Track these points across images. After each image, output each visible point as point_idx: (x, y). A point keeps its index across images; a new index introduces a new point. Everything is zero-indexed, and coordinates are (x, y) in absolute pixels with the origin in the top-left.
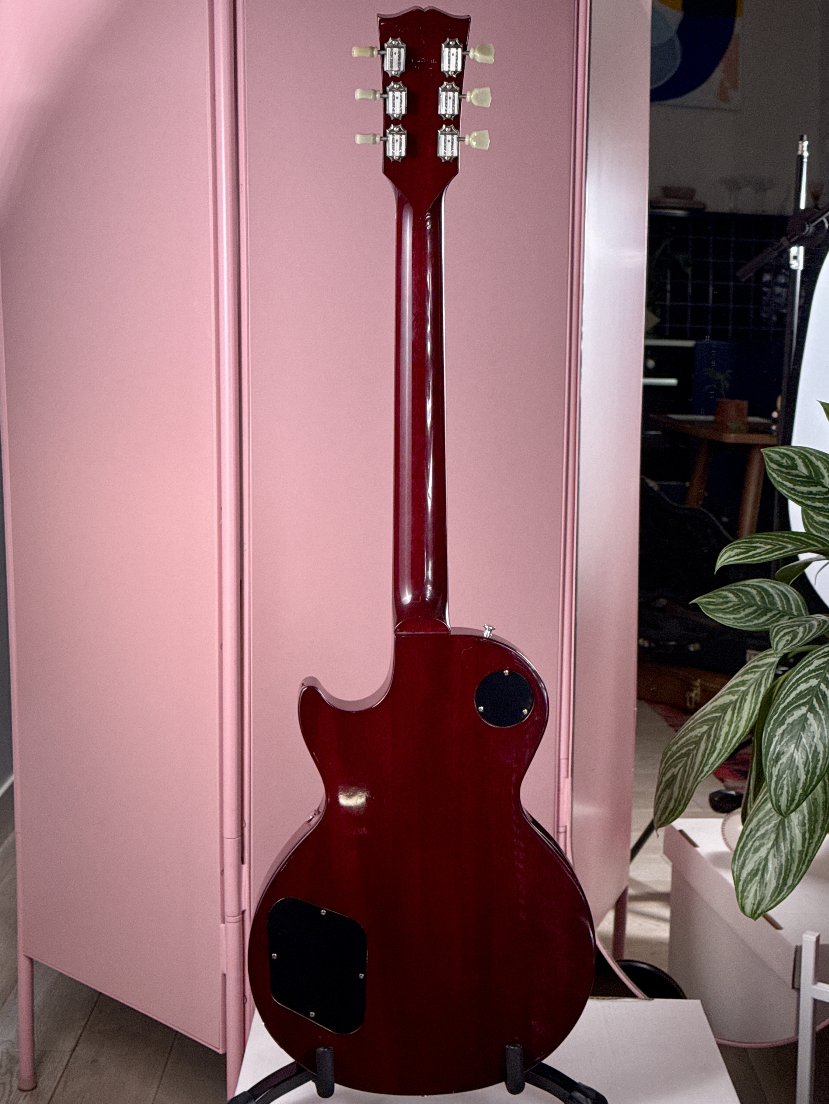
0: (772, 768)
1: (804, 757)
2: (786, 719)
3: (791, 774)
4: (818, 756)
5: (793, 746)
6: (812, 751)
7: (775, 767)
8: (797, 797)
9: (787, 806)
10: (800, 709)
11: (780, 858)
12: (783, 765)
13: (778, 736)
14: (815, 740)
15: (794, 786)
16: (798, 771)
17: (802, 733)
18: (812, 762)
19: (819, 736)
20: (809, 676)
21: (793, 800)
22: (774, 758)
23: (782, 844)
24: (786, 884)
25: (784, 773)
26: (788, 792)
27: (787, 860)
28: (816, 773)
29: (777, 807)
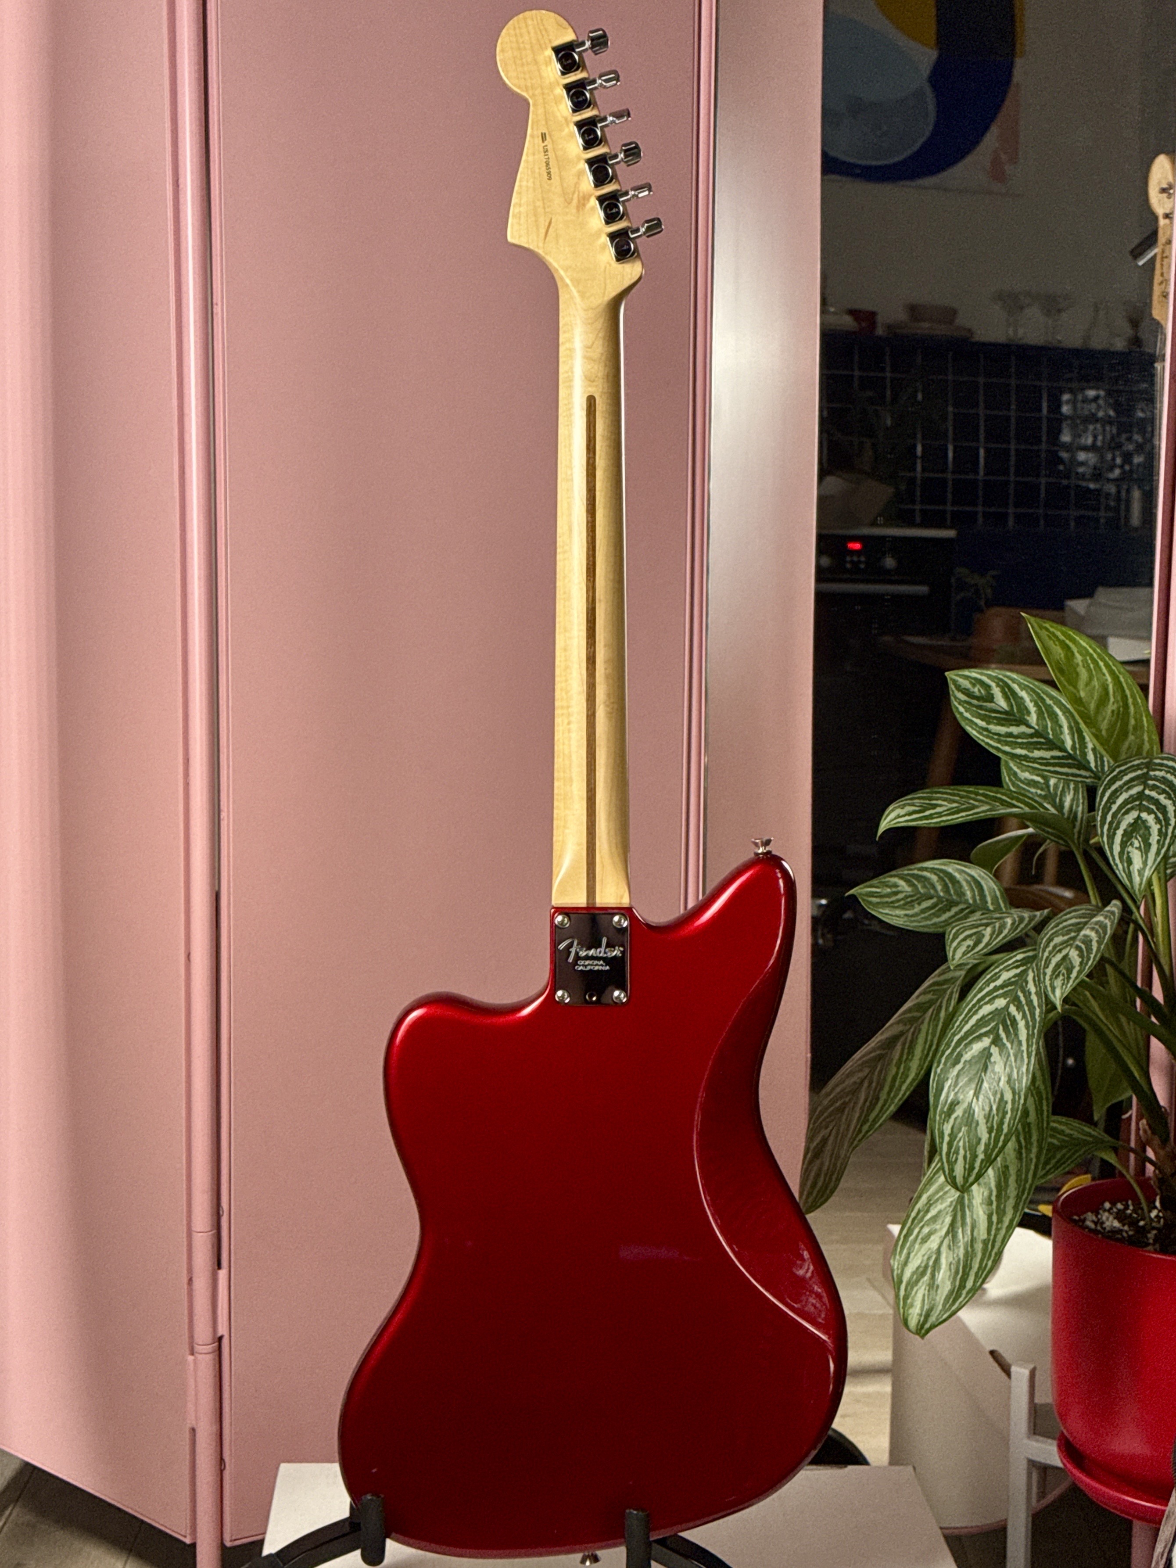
0: (943, 1124)
1: (987, 1109)
2: (962, 1056)
3: (969, 1132)
4: (1005, 1107)
5: (972, 1092)
6: (997, 1100)
7: (948, 1122)
8: (977, 1165)
9: (964, 1177)
10: (982, 1041)
11: (956, 1251)
12: (959, 1121)
13: (951, 1078)
14: (1001, 1084)
15: (973, 1147)
16: (978, 1128)
17: (982, 1075)
18: (997, 1115)
19: (1007, 1079)
20: (995, 994)
21: (972, 1168)
22: (945, 1109)
23: (960, 1231)
24: (964, 1287)
25: (959, 1131)
26: (965, 1157)
27: (966, 1254)
28: (1002, 1130)
29: (951, 1180)
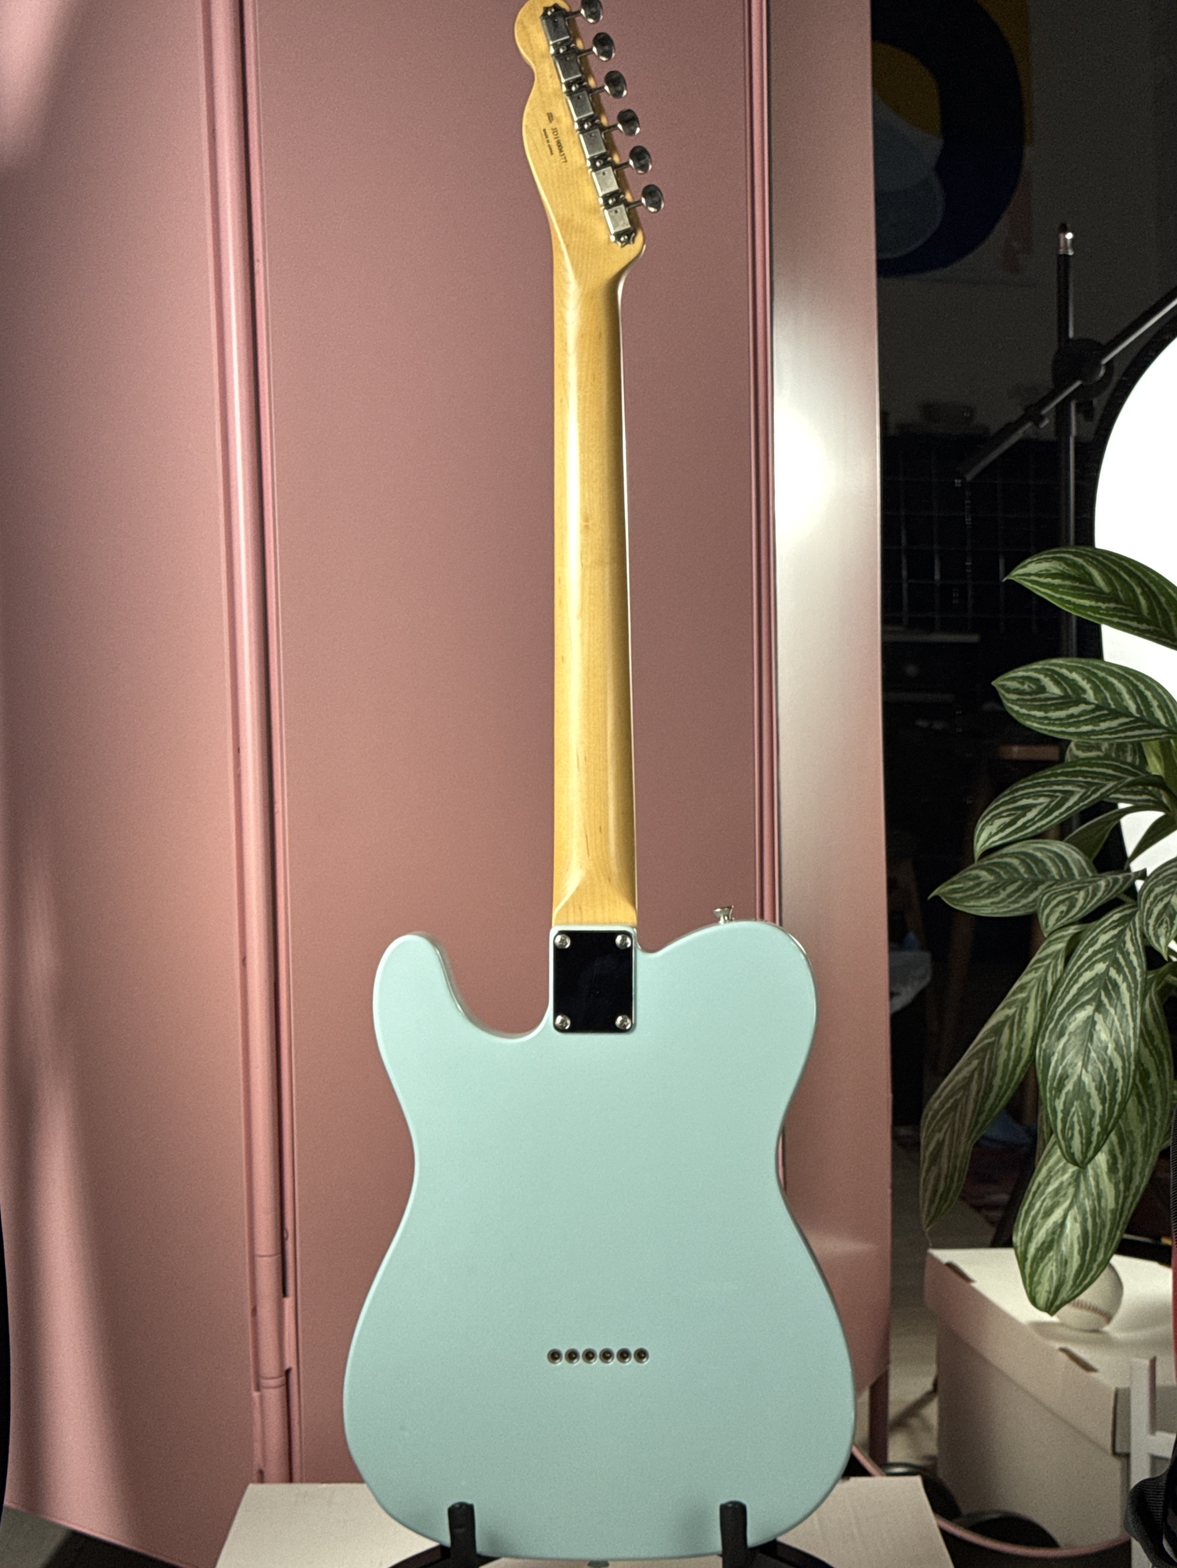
0: (1054, 1101)
1: (1097, 1078)
2: (1066, 1027)
3: (1080, 1104)
4: (1116, 1075)
5: (1080, 1064)
6: (1107, 1069)
7: (1059, 1098)
8: (1094, 1138)
9: (1082, 1152)
10: (1085, 1010)
11: (1082, 1220)
12: (1070, 1095)
13: (1058, 1052)
14: (1109, 1052)
15: (1087, 1121)
16: (1091, 1101)
17: (1089, 1045)
18: (1109, 1084)
19: (1114, 1045)
20: (1094, 959)
21: (1089, 1142)
22: (1055, 1085)
24: (1095, 1260)
25: (1072, 1105)
26: (1081, 1132)
28: (1115, 1100)
29: (1068, 1155)
